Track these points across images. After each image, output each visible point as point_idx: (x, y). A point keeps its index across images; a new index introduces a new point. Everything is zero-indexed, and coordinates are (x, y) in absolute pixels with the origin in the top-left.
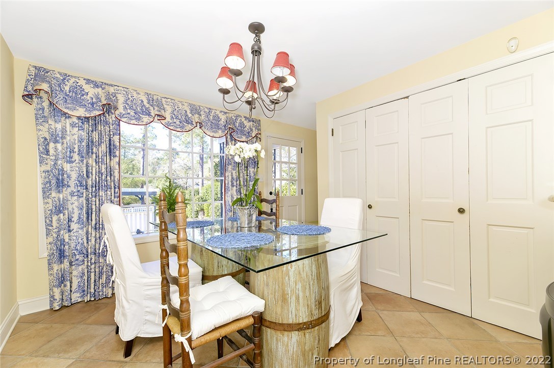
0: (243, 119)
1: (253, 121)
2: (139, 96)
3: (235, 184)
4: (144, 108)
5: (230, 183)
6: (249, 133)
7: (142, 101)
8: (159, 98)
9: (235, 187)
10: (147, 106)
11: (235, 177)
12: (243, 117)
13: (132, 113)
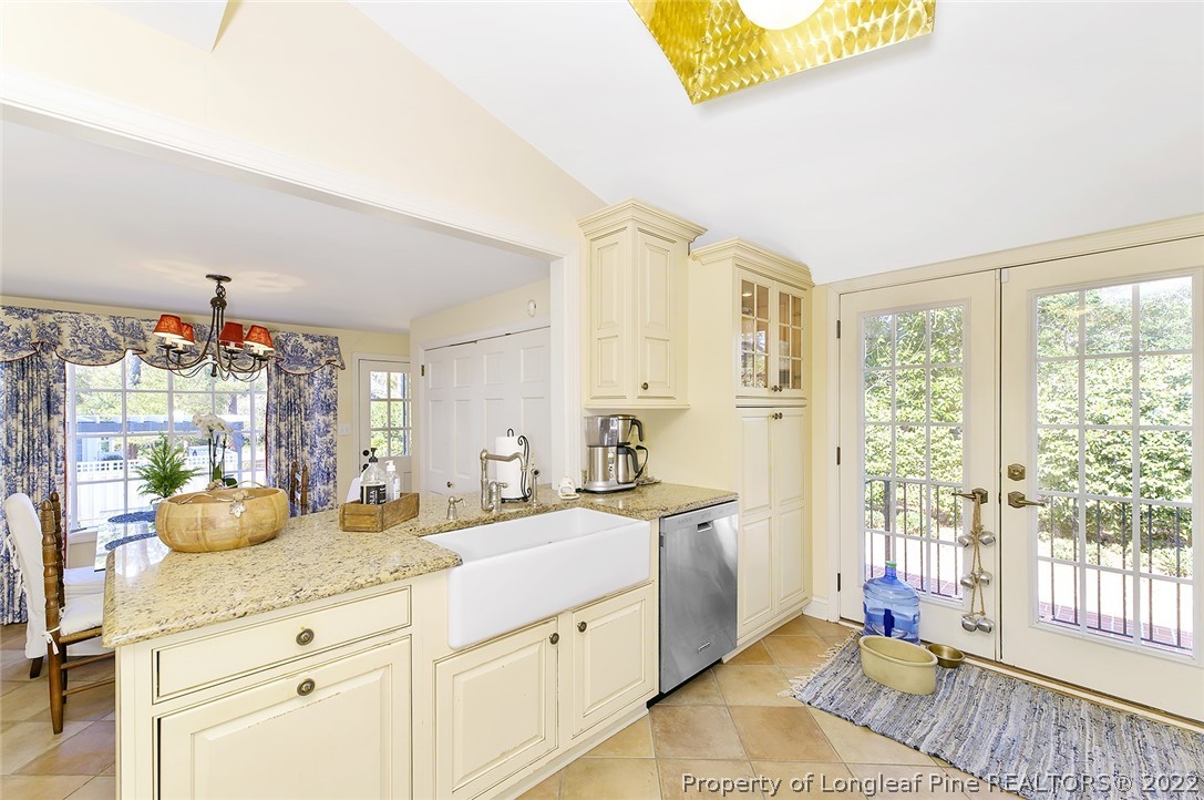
0: (302, 339)
1: (322, 341)
2: (99, 322)
3: (284, 443)
4: (107, 341)
5: (274, 443)
6: (312, 360)
7: (104, 330)
8: (135, 322)
9: (283, 449)
10: (113, 335)
11: (283, 431)
12: (301, 335)
13: (86, 349)
